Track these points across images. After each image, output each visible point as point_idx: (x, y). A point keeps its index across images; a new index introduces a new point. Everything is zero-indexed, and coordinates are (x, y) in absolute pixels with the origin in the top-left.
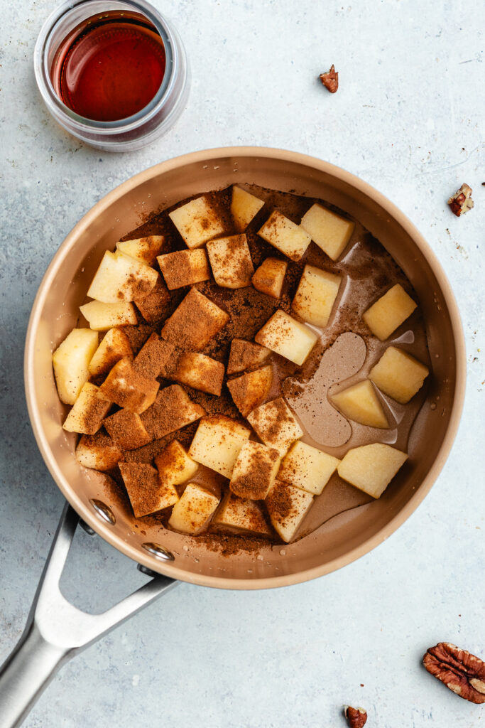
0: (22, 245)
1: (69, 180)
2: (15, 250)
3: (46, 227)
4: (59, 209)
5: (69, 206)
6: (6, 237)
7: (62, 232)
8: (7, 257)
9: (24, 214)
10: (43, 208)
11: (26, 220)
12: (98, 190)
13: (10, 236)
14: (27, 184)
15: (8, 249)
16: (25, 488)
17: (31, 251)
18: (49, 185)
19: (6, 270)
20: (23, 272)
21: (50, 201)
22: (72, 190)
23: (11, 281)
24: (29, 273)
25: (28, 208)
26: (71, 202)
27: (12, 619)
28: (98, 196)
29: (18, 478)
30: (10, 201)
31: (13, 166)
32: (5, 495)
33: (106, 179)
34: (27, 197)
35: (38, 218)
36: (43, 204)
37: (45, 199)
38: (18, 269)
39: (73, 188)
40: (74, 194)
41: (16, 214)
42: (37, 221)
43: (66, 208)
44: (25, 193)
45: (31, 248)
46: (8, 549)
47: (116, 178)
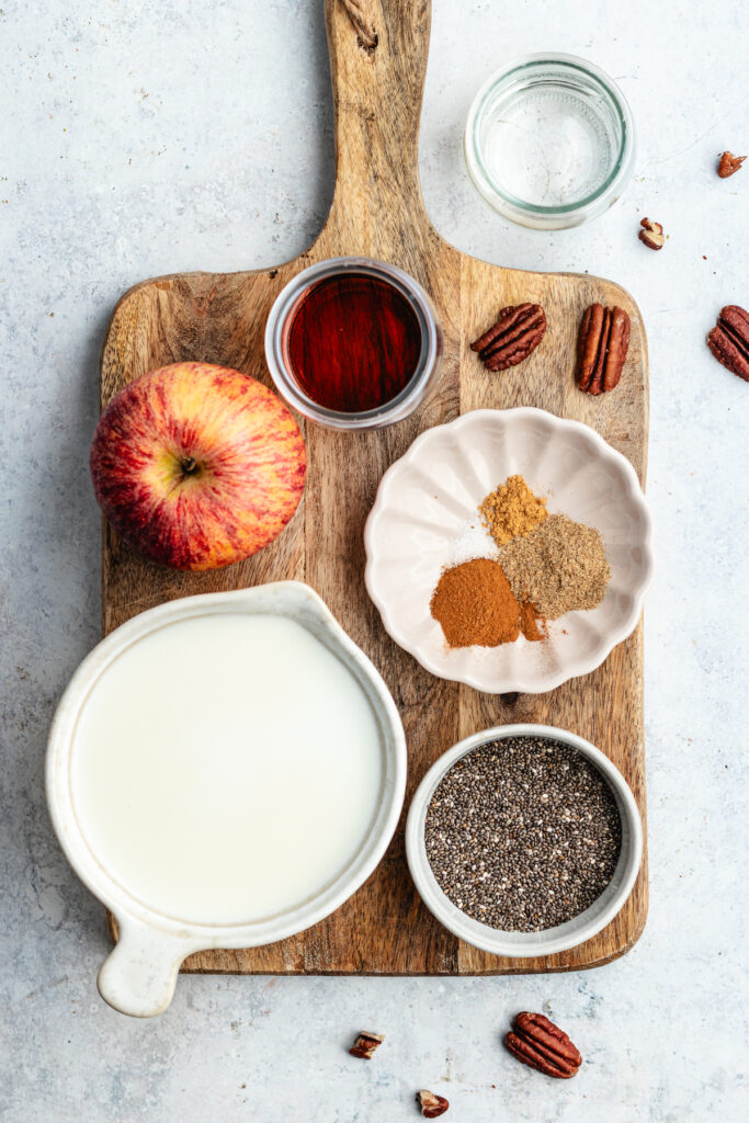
0: (90, 261)
1: (148, 188)
2: (81, 266)
3: (119, 241)
4: (135, 221)
5: (147, 218)
6: (71, 250)
7: (138, 248)
8: (71, 273)
9: (94, 224)
10: (117, 218)
11: (97, 231)
12: (183, 201)
13: (77, 249)
14: (100, 190)
15: (73, 264)
16: (77, 543)
17: (99, 268)
18: (125, 193)
19: (69, 288)
20: (90, 292)
21: (126, 210)
22: (152, 200)
23: (75, 302)
24: (96, 293)
25: (99, 217)
26: (150, 214)
27: (52, 696)
28: (182, 209)
29: (69, 532)
30: (79, 209)
31: (85, 167)
32: (53, 551)
33: (193, 189)
34: (99, 205)
35: (109, 230)
36: (118, 214)
37: (120, 208)
38: (84, 288)
39: (153, 197)
40: (154, 205)
41: (84, 224)
42: (108, 233)
43: (144, 220)
44: (97, 200)
45: (100, 264)
46: (53, 614)
47: (205, 189)
